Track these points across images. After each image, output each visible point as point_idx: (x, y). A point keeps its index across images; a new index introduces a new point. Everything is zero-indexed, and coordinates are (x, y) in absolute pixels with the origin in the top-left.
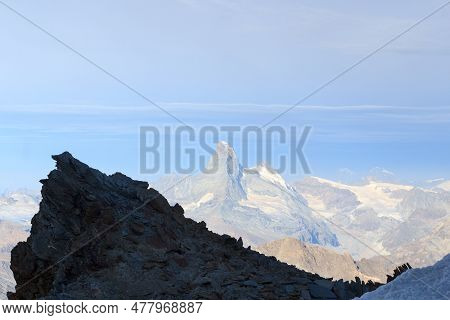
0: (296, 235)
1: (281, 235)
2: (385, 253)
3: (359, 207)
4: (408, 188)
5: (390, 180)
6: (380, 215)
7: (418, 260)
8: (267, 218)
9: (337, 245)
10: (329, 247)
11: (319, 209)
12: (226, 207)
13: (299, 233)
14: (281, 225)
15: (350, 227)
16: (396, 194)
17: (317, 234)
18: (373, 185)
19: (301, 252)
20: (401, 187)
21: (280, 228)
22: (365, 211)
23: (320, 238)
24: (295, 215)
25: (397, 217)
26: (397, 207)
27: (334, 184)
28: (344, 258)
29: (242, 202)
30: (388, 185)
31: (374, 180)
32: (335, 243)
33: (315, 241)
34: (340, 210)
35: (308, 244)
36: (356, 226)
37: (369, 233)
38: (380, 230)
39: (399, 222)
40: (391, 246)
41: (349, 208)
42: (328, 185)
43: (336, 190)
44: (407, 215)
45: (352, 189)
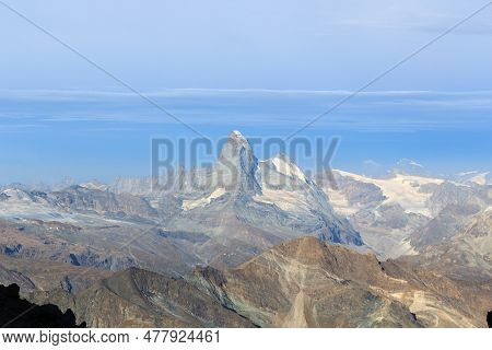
0: (316, 234)
1: (299, 234)
2: (413, 252)
3: (385, 202)
4: (439, 181)
5: (418, 172)
6: (408, 211)
7: (449, 260)
8: (284, 215)
9: (361, 244)
10: (352, 247)
11: (341, 205)
12: (240, 202)
13: (318, 232)
14: (299, 222)
15: (375, 225)
16: (425, 189)
17: (339, 233)
18: (400, 178)
19: (321, 252)
20: (431, 180)
21: (297, 226)
22: (390, 207)
23: (342, 237)
24: (314, 212)
25: (426, 213)
26: (426, 202)
27: (357, 178)
28: (368, 258)
29: (257, 198)
30: (417, 178)
31: (401, 173)
32: (359, 242)
33: (337, 240)
34: (363, 206)
35: (329, 244)
36: (382, 223)
37: (396, 232)
38: (407, 227)
39: (428, 219)
40: (420, 244)
41: (373, 203)
42: (351, 179)
43: (359, 184)
44: (438, 210)
45: (377, 182)
